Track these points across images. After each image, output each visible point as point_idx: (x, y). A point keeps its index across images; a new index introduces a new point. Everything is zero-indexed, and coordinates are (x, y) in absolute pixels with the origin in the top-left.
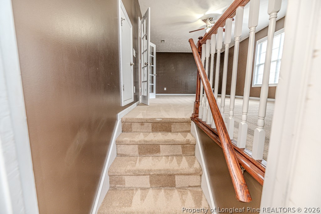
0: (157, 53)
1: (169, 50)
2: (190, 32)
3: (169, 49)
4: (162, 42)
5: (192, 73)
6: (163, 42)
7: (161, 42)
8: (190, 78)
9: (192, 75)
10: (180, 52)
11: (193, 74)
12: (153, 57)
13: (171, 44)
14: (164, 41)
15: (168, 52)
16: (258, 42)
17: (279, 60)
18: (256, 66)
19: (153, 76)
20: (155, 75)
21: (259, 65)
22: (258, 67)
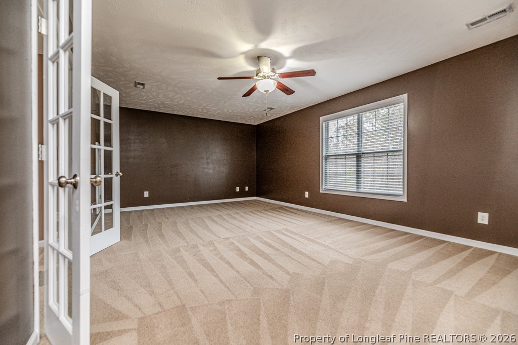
0: (122, 109)
1: (155, 108)
2: (219, 78)
3: (156, 105)
4: (138, 86)
5: (207, 158)
6: (142, 87)
7: (135, 86)
8: (204, 168)
9: (208, 164)
10: (180, 113)
11: (209, 161)
12: (110, 124)
13: (160, 96)
14: (143, 84)
15: (153, 110)
16: (322, 118)
17: (360, 153)
18: (323, 158)
19: (111, 178)
20: (117, 175)
21: (328, 156)
22: (326, 159)
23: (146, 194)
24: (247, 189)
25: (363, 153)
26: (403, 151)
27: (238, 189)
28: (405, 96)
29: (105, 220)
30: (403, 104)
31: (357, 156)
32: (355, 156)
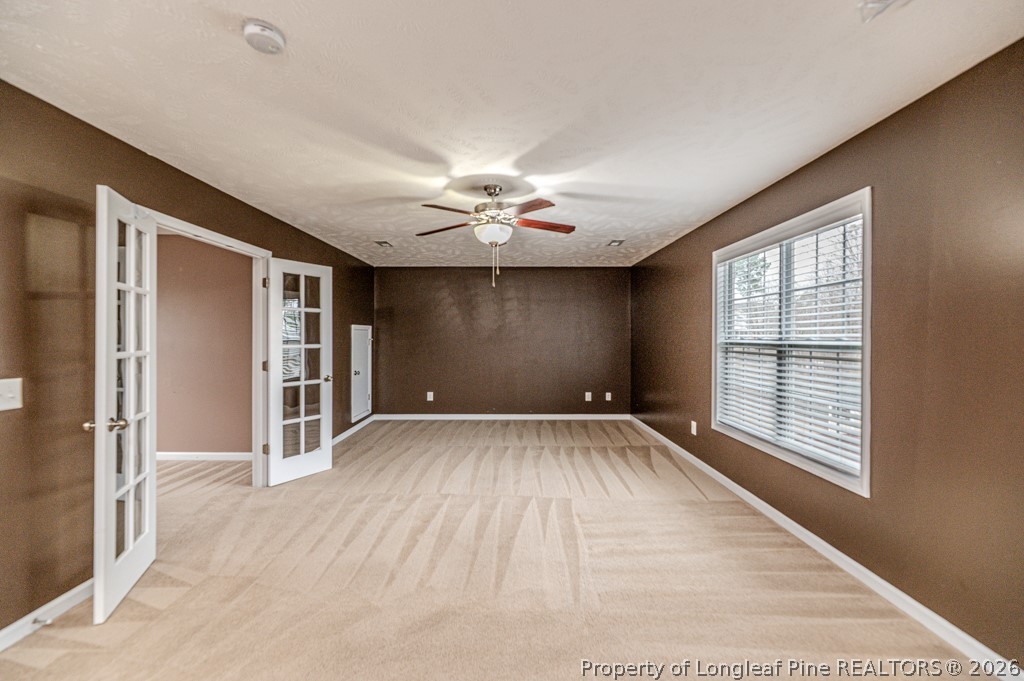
16: (716, 255)
17: (785, 346)
18: (718, 348)
19: (318, 385)
20: (327, 380)
21: (731, 344)
22: (727, 351)
23: (430, 396)
24: (608, 397)
25: (790, 346)
26: (862, 348)
27: (588, 397)
28: (864, 194)
29: (306, 437)
30: (861, 215)
31: (779, 352)
32: (775, 352)
